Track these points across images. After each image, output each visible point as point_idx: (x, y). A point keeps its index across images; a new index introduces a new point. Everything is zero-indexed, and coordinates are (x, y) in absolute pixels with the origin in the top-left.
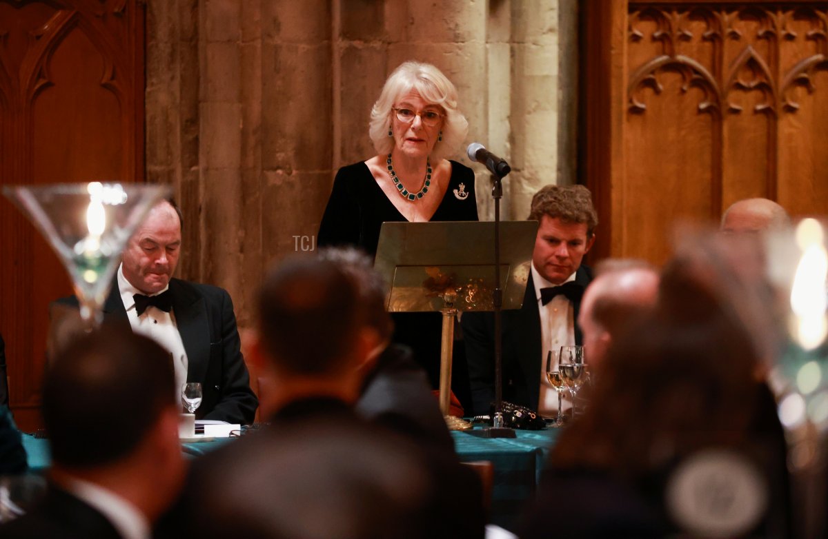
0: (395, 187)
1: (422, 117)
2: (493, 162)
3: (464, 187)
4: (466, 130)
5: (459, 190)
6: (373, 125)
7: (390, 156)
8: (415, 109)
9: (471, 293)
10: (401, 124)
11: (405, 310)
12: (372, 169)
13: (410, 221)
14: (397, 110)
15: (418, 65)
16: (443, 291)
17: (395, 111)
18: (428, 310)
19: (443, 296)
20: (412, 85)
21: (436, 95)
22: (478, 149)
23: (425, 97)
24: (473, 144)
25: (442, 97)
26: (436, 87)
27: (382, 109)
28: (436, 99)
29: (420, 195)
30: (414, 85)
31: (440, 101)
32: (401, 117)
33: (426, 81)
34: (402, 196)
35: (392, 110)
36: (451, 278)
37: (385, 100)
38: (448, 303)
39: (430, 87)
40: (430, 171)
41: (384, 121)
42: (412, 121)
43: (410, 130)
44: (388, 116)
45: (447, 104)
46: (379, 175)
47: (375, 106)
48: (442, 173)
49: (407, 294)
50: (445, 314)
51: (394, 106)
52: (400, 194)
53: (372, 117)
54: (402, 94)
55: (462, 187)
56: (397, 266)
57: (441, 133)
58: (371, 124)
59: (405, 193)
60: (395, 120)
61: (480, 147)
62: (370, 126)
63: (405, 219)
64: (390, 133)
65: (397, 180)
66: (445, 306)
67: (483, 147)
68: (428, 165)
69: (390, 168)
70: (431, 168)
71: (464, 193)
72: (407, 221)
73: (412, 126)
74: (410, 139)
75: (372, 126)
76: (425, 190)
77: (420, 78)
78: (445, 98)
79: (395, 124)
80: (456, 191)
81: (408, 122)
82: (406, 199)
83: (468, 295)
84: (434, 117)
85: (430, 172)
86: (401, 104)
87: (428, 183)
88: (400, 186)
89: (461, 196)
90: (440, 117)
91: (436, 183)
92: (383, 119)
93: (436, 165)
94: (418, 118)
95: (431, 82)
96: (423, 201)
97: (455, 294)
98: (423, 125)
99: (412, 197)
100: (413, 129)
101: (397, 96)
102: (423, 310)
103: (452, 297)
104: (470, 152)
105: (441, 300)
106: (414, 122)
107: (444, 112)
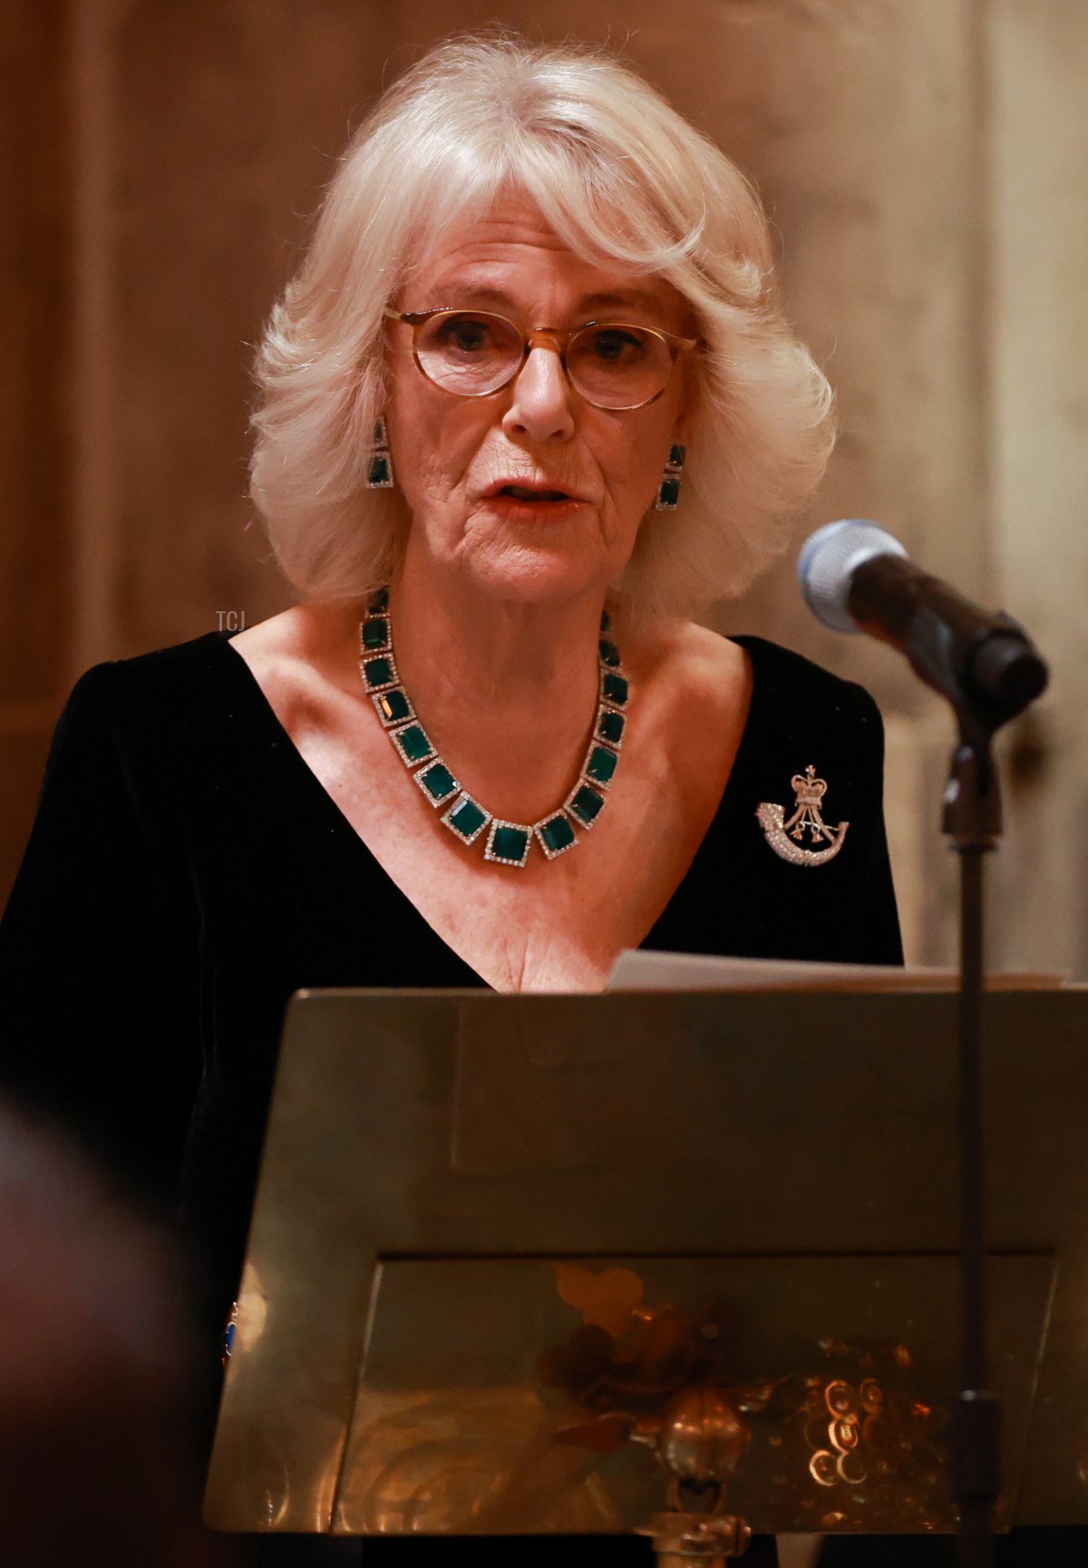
0: (407, 786)
1: (566, 362)
2: (944, 633)
3: (822, 788)
4: (821, 431)
5: (788, 814)
6: (277, 421)
7: (381, 600)
8: (526, 316)
9: (840, 1433)
10: (445, 406)
11: (443, 1528)
12: (273, 675)
13: (500, 984)
14: (416, 320)
15: (522, 60)
16: (659, 1409)
17: (407, 331)
18: (577, 1523)
19: (662, 1438)
20: (499, 172)
21: (643, 223)
22: (861, 556)
23: (581, 233)
24: (833, 530)
25: (677, 236)
26: (637, 174)
27: (325, 329)
28: (641, 245)
29: (560, 833)
30: (510, 168)
31: (666, 256)
32: (439, 368)
33: (580, 142)
34: (452, 842)
35: (389, 326)
36: (710, 1331)
37: (343, 267)
38: (690, 1484)
39: (607, 173)
40: (616, 690)
41: (336, 397)
42: (509, 386)
43: (499, 438)
44: (361, 365)
45: (708, 275)
46: (317, 716)
47: (278, 312)
48: (692, 705)
49: (443, 1428)
50: (671, 1546)
51: (395, 302)
52: (442, 830)
53: (269, 380)
54: (442, 223)
55: (811, 790)
56: (387, 1257)
57: (677, 455)
58: (257, 418)
59: (469, 819)
60: (406, 384)
61: (867, 543)
62: (255, 434)
63: (468, 977)
64: (378, 471)
65: (414, 743)
66: (673, 1498)
67: (895, 547)
68: (607, 652)
69: (378, 673)
70: (621, 672)
71: (819, 824)
72: (481, 983)
73: (511, 415)
74: (505, 495)
75: (266, 431)
76: (589, 803)
77: (543, 129)
78: (692, 240)
79: (410, 411)
80: (771, 816)
81: (487, 390)
82: (473, 858)
83: (825, 1443)
84: (633, 361)
85: (620, 697)
86: (439, 291)
87: (604, 765)
88: (439, 779)
89: (806, 842)
90: (674, 351)
91: (658, 764)
92: (335, 384)
93: (655, 659)
94: (542, 362)
95: (615, 152)
96: (572, 871)
97: (733, 1428)
98: (573, 406)
99: (510, 844)
100: (518, 432)
101: (414, 238)
102: (548, 1524)
103: (711, 1447)
104: (813, 577)
105: (648, 1462)
106: (520, 390)
107: (690, 322)
